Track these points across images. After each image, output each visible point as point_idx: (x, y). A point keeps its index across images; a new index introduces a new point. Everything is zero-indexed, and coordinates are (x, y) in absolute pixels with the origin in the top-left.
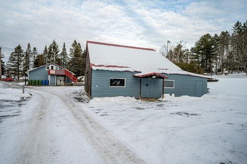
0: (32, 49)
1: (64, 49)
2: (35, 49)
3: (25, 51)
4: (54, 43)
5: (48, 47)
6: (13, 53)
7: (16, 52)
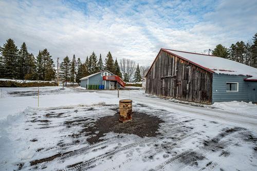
0: (76, 59)
1: (100, 59)
2: (79, 59)
3: (71, 61)
4: (93, 54)
5: (89, 58)
6: (62, 63)
7: (65, 62)
